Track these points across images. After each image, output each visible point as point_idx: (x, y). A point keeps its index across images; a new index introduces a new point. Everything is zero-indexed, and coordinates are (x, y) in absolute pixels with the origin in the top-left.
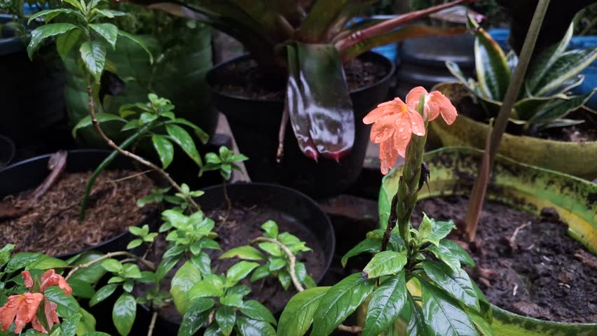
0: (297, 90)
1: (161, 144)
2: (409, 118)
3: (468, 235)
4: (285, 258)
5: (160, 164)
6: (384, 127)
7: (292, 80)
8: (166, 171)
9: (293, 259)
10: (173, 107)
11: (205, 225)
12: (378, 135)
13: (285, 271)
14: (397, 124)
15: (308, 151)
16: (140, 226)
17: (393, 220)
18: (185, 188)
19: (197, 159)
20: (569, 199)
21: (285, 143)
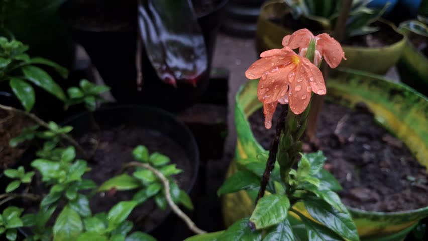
0: (149, 21)
1: (19, 88)
2: (305, 74)
3: (309, 137)
4: (159, 182)
5: (22, 108)
6: (275, 84)
7: (142, 10)
8: (31, 112)
9: (167, 183)
10: (26, 48)
11: (78, 167)
12: (266, 93)
13: (161, 194)
14: (291, 80)
15: (167, 79)
16: (15, 167)
17: (271, 163)
18: (53, 126)
19: (60, 95)
20: (376, 94)
21: (143, 71)
